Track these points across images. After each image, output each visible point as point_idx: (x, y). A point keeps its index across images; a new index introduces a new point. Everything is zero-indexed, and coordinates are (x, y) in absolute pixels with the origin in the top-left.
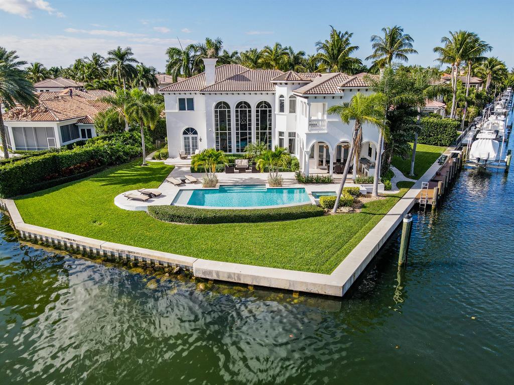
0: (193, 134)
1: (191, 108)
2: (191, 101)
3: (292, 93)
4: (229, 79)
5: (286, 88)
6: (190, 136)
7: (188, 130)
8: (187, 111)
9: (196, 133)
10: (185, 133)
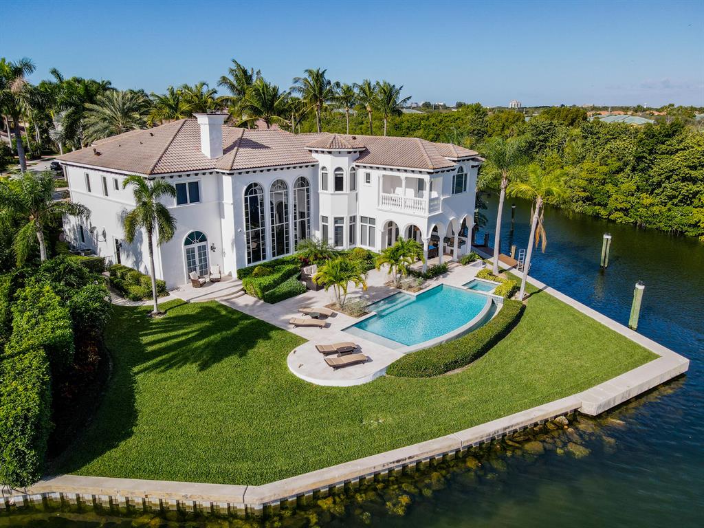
0: (200, 241)
1: (196, 198)
2: (195, 187)
3: (354, 164)
4: (268, 147)
5: (347, 158)
6: (196, 246)
7: (191, 236)
8: (189, 205)
9: (204, 239)
10: (187, 242)
